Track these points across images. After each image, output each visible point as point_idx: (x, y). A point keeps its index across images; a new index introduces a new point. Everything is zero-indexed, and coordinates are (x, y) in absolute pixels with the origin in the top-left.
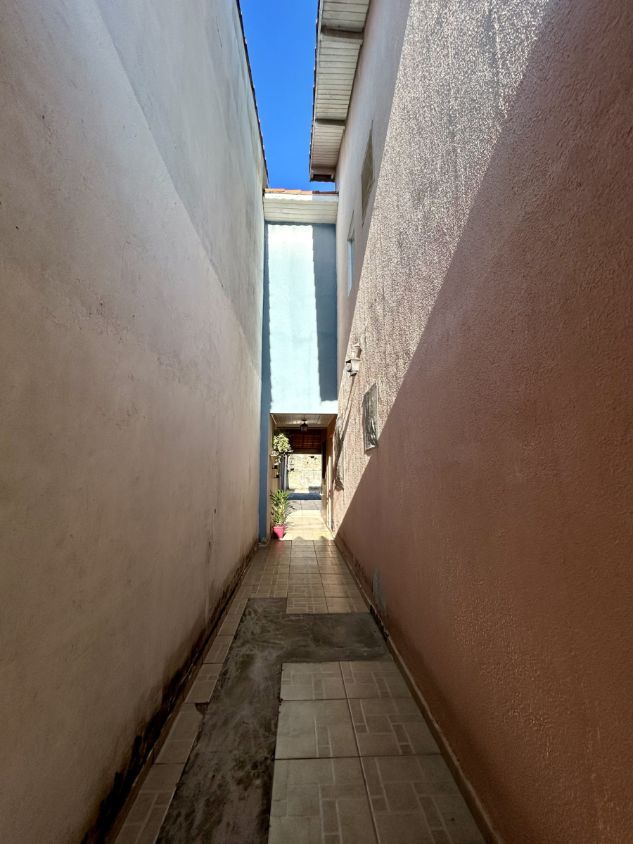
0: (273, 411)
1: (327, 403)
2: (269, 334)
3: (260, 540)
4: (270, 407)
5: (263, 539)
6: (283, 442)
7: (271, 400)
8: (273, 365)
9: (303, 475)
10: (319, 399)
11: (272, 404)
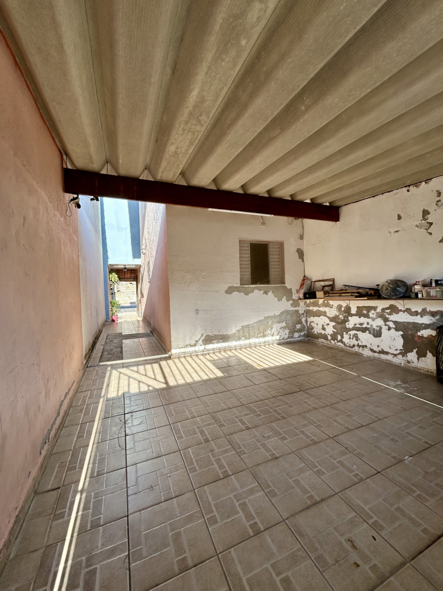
0: (109, 263)
1: (136, 259)
2: (105, 225)
3: (106, 321)
4: (108, 261)
5: (108, 320)
6: (114, 276)
7: (108, 258)
8: (108, 241)
9: (125, 295)
10: (132, 257)
11: (108, 260)
